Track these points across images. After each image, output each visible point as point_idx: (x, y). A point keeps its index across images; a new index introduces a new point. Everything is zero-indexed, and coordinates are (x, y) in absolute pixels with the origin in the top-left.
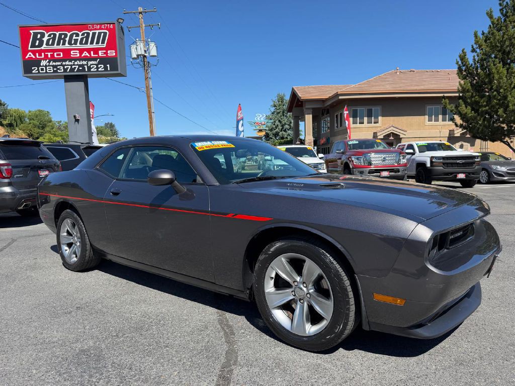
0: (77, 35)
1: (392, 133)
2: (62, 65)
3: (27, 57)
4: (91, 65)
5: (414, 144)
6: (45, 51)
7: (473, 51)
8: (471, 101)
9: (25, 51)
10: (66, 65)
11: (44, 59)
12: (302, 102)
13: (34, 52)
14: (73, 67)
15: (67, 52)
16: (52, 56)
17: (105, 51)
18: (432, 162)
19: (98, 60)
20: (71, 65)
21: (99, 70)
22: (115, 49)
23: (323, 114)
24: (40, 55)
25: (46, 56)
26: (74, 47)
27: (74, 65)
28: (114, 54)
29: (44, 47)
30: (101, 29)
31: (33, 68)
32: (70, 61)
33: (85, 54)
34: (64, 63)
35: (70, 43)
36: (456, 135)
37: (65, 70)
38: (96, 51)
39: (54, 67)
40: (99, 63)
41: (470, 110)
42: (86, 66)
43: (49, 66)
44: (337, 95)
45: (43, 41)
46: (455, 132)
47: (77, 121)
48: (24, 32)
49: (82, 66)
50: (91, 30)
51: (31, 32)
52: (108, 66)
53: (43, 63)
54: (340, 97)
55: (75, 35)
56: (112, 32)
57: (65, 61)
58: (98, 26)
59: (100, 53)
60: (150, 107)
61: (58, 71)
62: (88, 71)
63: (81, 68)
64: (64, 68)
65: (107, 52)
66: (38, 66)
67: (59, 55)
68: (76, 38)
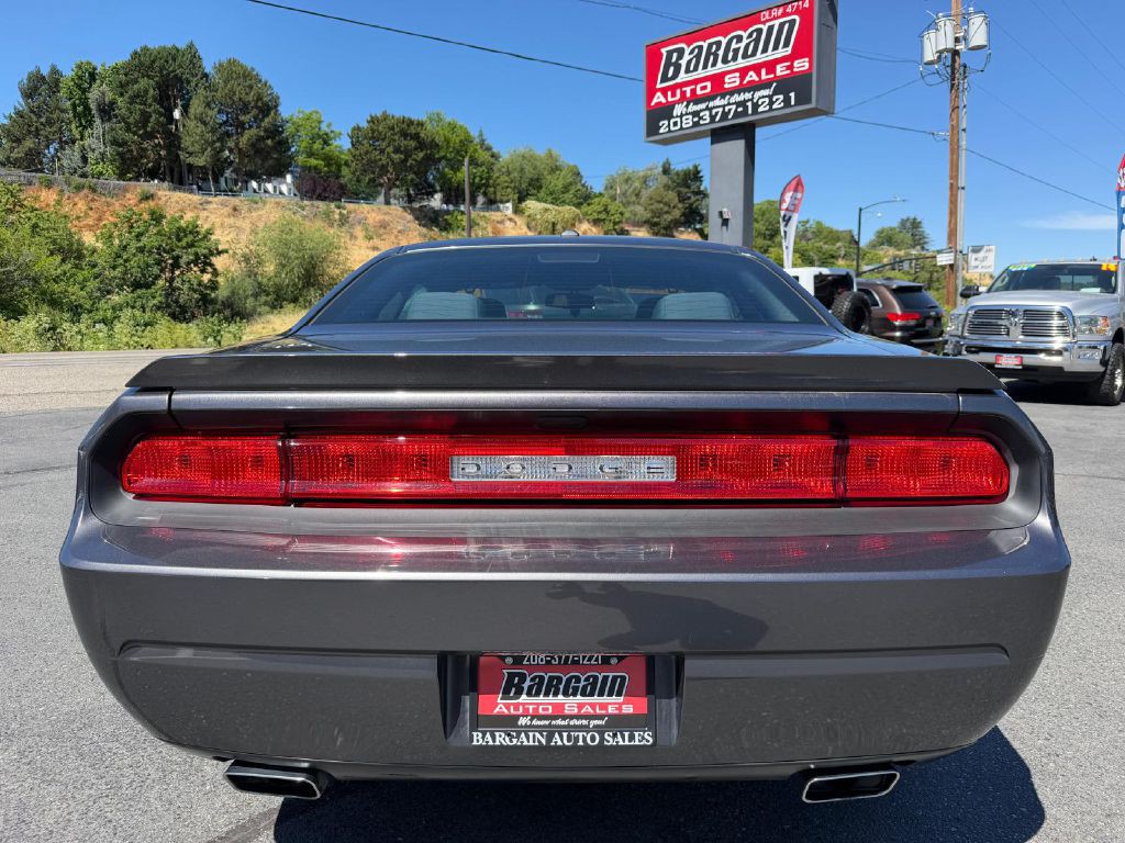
0: (740, 39)
2: (707, 108)
3: (653, 103)
4: (760, 98)
6: (681, 85)
9: (651, 92)
10: (714, 107)
11: (679, 102)
13: (664, 91)
14: (727, 109)
15: (718, 80)
16: (693, 91)
17: (788, 64)
19: (775, 84)
20: (724, 106)
21: (775, 106)
22: (808, 54)
24: (674, 95)
25: (683, 93)
26: (732, 66)
27: (729, 104)
28: (807, 65)
29: (683, 77)
30: (785, 14)
31: (661, 124)
32: (723, 97)
33: (752, 76)
34: (711, 104)
35: (725, 61)
37: (713, 118)
38: (770, 66)
39: (696, 114)
40: (775, 93)
42: (749, 104)
43: (687, 114)
45: (680, 65)
47: (725, 222)
48: (653, 54)
49: (743, 104)
50: (764, 23)
51: (664, 51)
52: (792, 95)
53: (678, 110)
55: (735, 41)
56: (806, 15)
57: (714, 98)
58: (781, 10)
59: (780, 70)
60: (954, 175)
61: (701, 122)
62: (752, 114)
63: (740, 109)
64: (711, 116)
65: (792, 64)
66: (669, 116)
67: (704, 88)
68: (737, 46)
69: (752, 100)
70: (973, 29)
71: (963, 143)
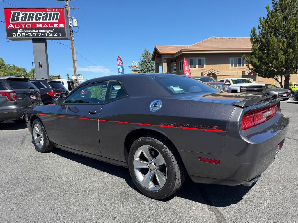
0: (41, 15)
1: (211, 73)
2: (31, 32)
3: (9, 27)
4: (49, 32)
5: (230, 79)
6: (20, 24)
7: (259, 28)
8: (258, 56)
9: (8, 23)
10: (33, 32)
12: (161, 55)
13: (13, 24)
15: (34, 25)
16: (25, 26)
18: (241, 89)
19: (54, 29)
20: (37, 33)
21: (54, 35)
22: (63, 23)
23: (172, 62)
24: (17, 26)
25: (21, 27)
26: (38, 21)
27: (39, 32)
28: (63, 26)
29: (20, 21)
30: (55, 11)
31: (13, 34)
32: (36, 30)
33: (45, 26)
34: (32, 31)
35: (36, 19)
36: (246, 74)
38: (52, 24)
39: (26, 33)
40: (54, 32)
41: (258, 61)
43: (23, 32)
44: (181, 51)
45: (19, 18)
46: (246, 72)
47: (41, 66)
48: (7, 12)
49: (44, 33)
50: (49, 12)
51: (12, 11)
52: (60, 33)
53: (20, 31)
54: (183, 53)
55: (39, 15)
56: (62, 13)
57: (33, 30)
58: (53, 10)
59: (55, 26)
61: (29, 36)
62: (47, 36)
64: (32, 34)
65: (59, 25)
66: (16, 32)
67: (30, 26)
69: (47, 32)
70: (74, 22)
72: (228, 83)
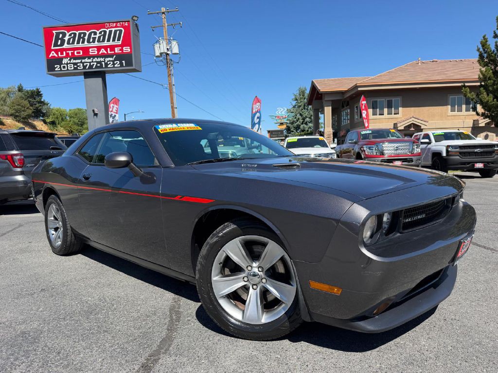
0: (95, 34)
1: (412, 123)
2: (81, 62)
3: (50, 56)
4: (108, 61)
5: (430, 133)
6: (66, 50)
7: (496, 36)
8: (493, 88)
9: (48, 51)
10: (85, 62)
11: (65, 57)
13: (56, 51)
14: (92, 64)
15: (86, 50)
16: (73, 54)
17: (120, 48)
18: (447, 151)
19: (115, 56)
20: (90, 63)
21: (116, 66)
22: (129, 45)
23: (343, 107)
24: (62, 54)
25: (67, 54)
26: (92, 45)
27: (92, 62)
28: (129, 51)
29: (66, 46)
30: (116, 27)
31: (56, 66)
32: (89, 58)
33: (103, 51)
34: (83, 61)
35: (89, 42)
36: (480, 125)
37: (84, 67)
38: (112, 48)
39: (75, 64)
40: (115, 60)
41: (492, 98)
42: (103, 63)
43: (70, 63)
44: (356, 87)
45: (65, 40)
46: (480, 122)
47: (96, 115)
48: (48, 33)
49: (100, 62)
50: (107, 29)
51: (54, 32)
52: (124, 62)
53: (65, 61)
54: (359, 89)
55: (93, 34)
56: (127, 29)
57: (84, 59)
58: (115, 25)
59: (117, 50)
60: (172, 103)
61: (79, 68)
62: (105, 68)
63: (99, 65)
65: (122, 48)
66: (60, 63)
67: (79, 53)
68: (95, 36)
69: (104, 61)
70: (173, 46)
71: (174, 90)
72: (427, 140)
